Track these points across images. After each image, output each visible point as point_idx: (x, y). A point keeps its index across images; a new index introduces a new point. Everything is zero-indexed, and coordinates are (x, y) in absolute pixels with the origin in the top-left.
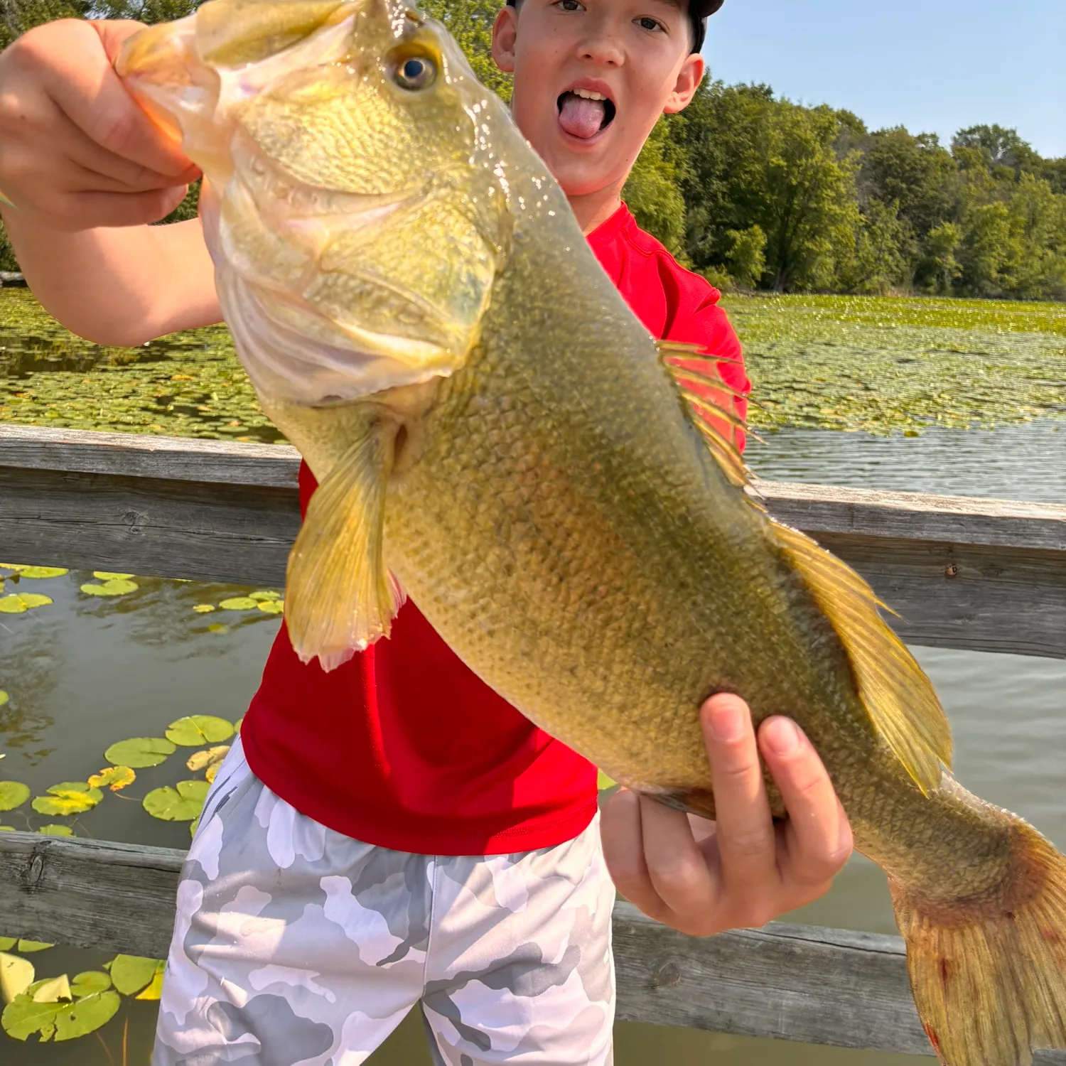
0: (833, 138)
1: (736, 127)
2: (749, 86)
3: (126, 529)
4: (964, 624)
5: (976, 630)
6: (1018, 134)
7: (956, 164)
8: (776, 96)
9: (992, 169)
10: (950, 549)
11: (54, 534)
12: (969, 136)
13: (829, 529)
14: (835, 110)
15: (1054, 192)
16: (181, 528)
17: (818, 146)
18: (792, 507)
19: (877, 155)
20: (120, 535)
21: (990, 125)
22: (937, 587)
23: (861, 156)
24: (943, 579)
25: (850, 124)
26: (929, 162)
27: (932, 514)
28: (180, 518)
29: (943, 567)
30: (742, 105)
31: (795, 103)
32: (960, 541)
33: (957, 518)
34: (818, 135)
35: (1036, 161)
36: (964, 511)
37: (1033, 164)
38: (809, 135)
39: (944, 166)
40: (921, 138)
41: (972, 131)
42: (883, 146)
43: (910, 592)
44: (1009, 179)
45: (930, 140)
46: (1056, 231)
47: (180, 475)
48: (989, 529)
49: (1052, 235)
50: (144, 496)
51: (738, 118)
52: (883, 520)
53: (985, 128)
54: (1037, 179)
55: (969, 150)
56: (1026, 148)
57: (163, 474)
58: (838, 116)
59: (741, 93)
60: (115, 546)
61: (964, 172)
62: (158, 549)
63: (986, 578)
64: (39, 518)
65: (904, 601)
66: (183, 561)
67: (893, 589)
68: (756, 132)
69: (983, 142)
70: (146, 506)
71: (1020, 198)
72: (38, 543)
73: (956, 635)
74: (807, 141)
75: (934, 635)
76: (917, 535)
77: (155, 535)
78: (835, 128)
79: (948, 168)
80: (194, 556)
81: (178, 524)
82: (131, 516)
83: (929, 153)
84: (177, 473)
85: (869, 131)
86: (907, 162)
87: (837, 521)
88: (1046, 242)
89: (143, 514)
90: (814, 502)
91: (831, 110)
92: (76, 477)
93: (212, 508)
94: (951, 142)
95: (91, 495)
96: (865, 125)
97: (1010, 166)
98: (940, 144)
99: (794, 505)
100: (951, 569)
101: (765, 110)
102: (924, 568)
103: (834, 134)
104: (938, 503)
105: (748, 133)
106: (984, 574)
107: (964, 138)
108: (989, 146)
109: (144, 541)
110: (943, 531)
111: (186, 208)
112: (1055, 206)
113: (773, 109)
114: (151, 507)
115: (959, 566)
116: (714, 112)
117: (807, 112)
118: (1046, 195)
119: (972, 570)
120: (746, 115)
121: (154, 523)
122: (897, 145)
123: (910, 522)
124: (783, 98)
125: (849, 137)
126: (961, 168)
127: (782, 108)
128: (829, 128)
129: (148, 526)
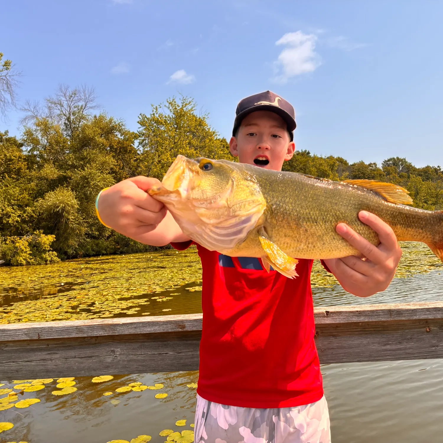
0: (336, 168)
1: (297, 168)
2: (300, 151)
3: (111, 356)
4: (436, 349)
5: (440, 351)
6: (406, 160)
7: (385, 174)
8: (312, 155)
9: (399, 174)
10: (426, 322)
11: (82, 363)
12: (388, 162)
13: (383, 319)
14: (335, 157)
15: (423, 181)
16: (134, 353)
17: (330, 172)
18: (368, 313)
19: (354, 173)
20: (109, 360)
21: (395, 158)
22: (424, 336)
23: (348, 174)
24: (426, 333)
25: (342, 162)
26: (374, 174)
27: (419, 309)
28: (133, 349)
29: (425, 329)
30: (299, 159)
31: (319, 156)
32: (430, 318)
33: (428, 310)
34: (330, 168)
35: (415, 169)
36: (430, 307)
37: (414, 171)
38: (326, 168)
39: (380, 175)
40: (370, 165)
41: (389, 160)
42: (355, 170)
43: (415, 340)
44: (405, 177)
45: (374, 166)
46: (426, 196)
47: (133, 332)
48: (440, 312)
49: (425, 198)
50: (118, 343)
51: (298, 165)
52: (402, 314)
53: (394, 158)
54: (416, 176)
55: (389, 168)
56: (410, 165)
57: (126, 333)
58: (337, 160)
59: (298, 154)
60: (107, 364)
61: (388, 176)
62: (125, 363)
63: (441, 331)
64: (75, 357)
65: (413, 343)
66: (136, 366)
67: (408, 339)
68: (305, 170)
69: (394, 164)
70: (119, 346)
71: (411, 185)
72: (75, 367)
73: (433, 353)
74: (326, 171)
75: (425, 355)
76: (415, 318)
77: (124, 357)
78: (336, 164)
79: (382, 175)
80: (140, 364)
81: (133, 352)
82: (113, 351)
83: (374, 170)
84: (132, 331)
85: (349, 164)
86: (366, 175)
87: (386, 316)
88: (423, 201)
89: (119, 350)
90: (377, 310)
91: (334, 157)
92: (89, 338)
93: (146, 344)
94: (382, 165)
95: (97, 345)
96: (348, 162)
97: (406, 172)
98: (378, 166)
99: (369, 312)
100: (428, 329)
101: (308, 160)
102: (418, 330)
103: (336, 167)
104: (420, 305)
105: (303, 170)
106: (440, 329)
107: (386, 163)
108: (396, 166)
109: (120, 361)
110: (424, 315)
111: (73, 224)
112: (424, 186)
113: (311, 159)
114: (121, 347)
115: (430, 327)
116: (288, 163)
117: (325, 159)
118: (420, 182)
119: (435, 328)
120: (301, 163)
121: (123, 353)
122: (361, 168)
123: (412, 313)
124: (314, 155)
125: (342, 168)
126: (387, 175)
127: (315, 159)
128: (334, 165)
129: (120, 354)
